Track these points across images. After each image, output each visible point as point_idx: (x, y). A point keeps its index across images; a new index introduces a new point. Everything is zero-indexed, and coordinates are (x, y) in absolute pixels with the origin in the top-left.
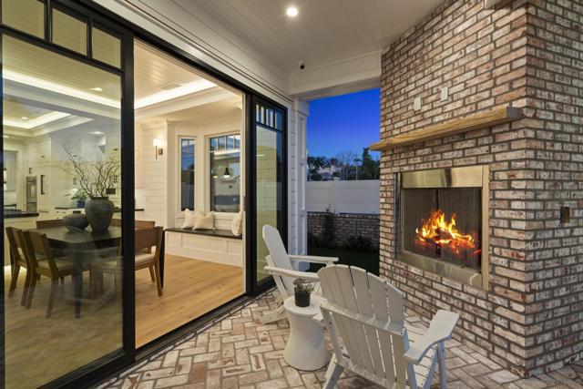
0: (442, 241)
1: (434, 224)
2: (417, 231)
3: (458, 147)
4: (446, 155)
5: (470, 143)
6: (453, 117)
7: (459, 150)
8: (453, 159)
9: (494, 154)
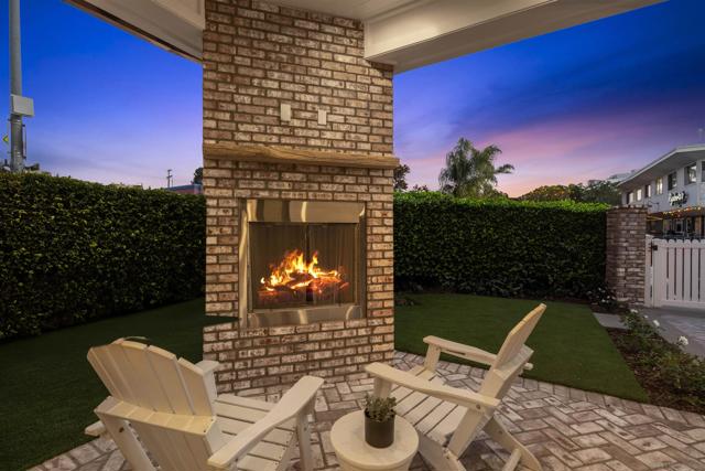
0: (300, 285)
1: (289, 268)
2: (262, 281)
3: (338, 181)
4: (325, 187)
5: (350, 180)
6: (332, 147)
7: (339, 184)
8: (333, 192)
9: (371, 194)
